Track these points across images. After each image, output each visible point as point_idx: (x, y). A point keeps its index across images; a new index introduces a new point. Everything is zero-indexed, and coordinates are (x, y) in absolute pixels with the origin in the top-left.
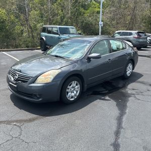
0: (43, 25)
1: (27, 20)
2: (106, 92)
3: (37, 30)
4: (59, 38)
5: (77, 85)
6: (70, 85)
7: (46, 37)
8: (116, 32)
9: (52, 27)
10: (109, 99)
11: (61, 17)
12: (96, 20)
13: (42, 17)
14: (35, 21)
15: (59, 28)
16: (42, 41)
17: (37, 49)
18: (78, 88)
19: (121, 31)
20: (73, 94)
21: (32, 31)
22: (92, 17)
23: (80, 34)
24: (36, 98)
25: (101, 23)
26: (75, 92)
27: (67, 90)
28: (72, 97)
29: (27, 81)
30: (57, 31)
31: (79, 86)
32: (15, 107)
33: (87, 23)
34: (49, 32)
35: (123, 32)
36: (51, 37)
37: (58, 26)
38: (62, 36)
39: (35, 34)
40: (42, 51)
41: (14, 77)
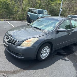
0: (29, 8)
1: (21, 5)
2: (66, 53)
3: (26, 10)
4: (37, 16)
5: (48, 49)
6: (44, 49)
7: (30, 15)
8: (69, 15)
9: (34, 10)
10: (68, 60)
11: (39, 5)
12: (58, 8)
13: (29, 4)
14: (25, 6)
15: (38, 10)
16: (28, 17)
17: (25, 21)
18: (48, 51)
19: (72, 15)
20: (45, 55)
21: (23, 11)
22: (56, 6)
23: (49, 15)
24: (20, 56)
25: (61, 10)
26: (46, 54)
27: (41, 52)
28: (44, 57)
29: (15, 44)
30: (37, 12)
31: (49, 49)
32: (6, 59)
33: (53, 9)
34: (32, 12)
35: (73, 16)
36: (33, 15)
37: (38, 9)
38: (39, 15)
39: (24, 13)
40: (28, 22)
41: (7, 39)
